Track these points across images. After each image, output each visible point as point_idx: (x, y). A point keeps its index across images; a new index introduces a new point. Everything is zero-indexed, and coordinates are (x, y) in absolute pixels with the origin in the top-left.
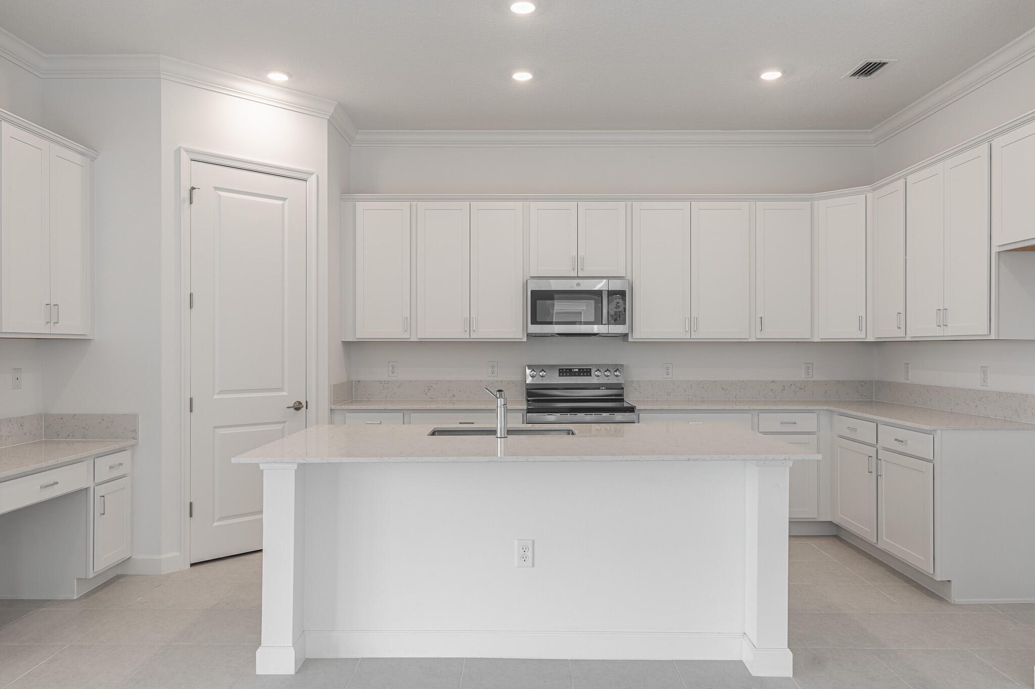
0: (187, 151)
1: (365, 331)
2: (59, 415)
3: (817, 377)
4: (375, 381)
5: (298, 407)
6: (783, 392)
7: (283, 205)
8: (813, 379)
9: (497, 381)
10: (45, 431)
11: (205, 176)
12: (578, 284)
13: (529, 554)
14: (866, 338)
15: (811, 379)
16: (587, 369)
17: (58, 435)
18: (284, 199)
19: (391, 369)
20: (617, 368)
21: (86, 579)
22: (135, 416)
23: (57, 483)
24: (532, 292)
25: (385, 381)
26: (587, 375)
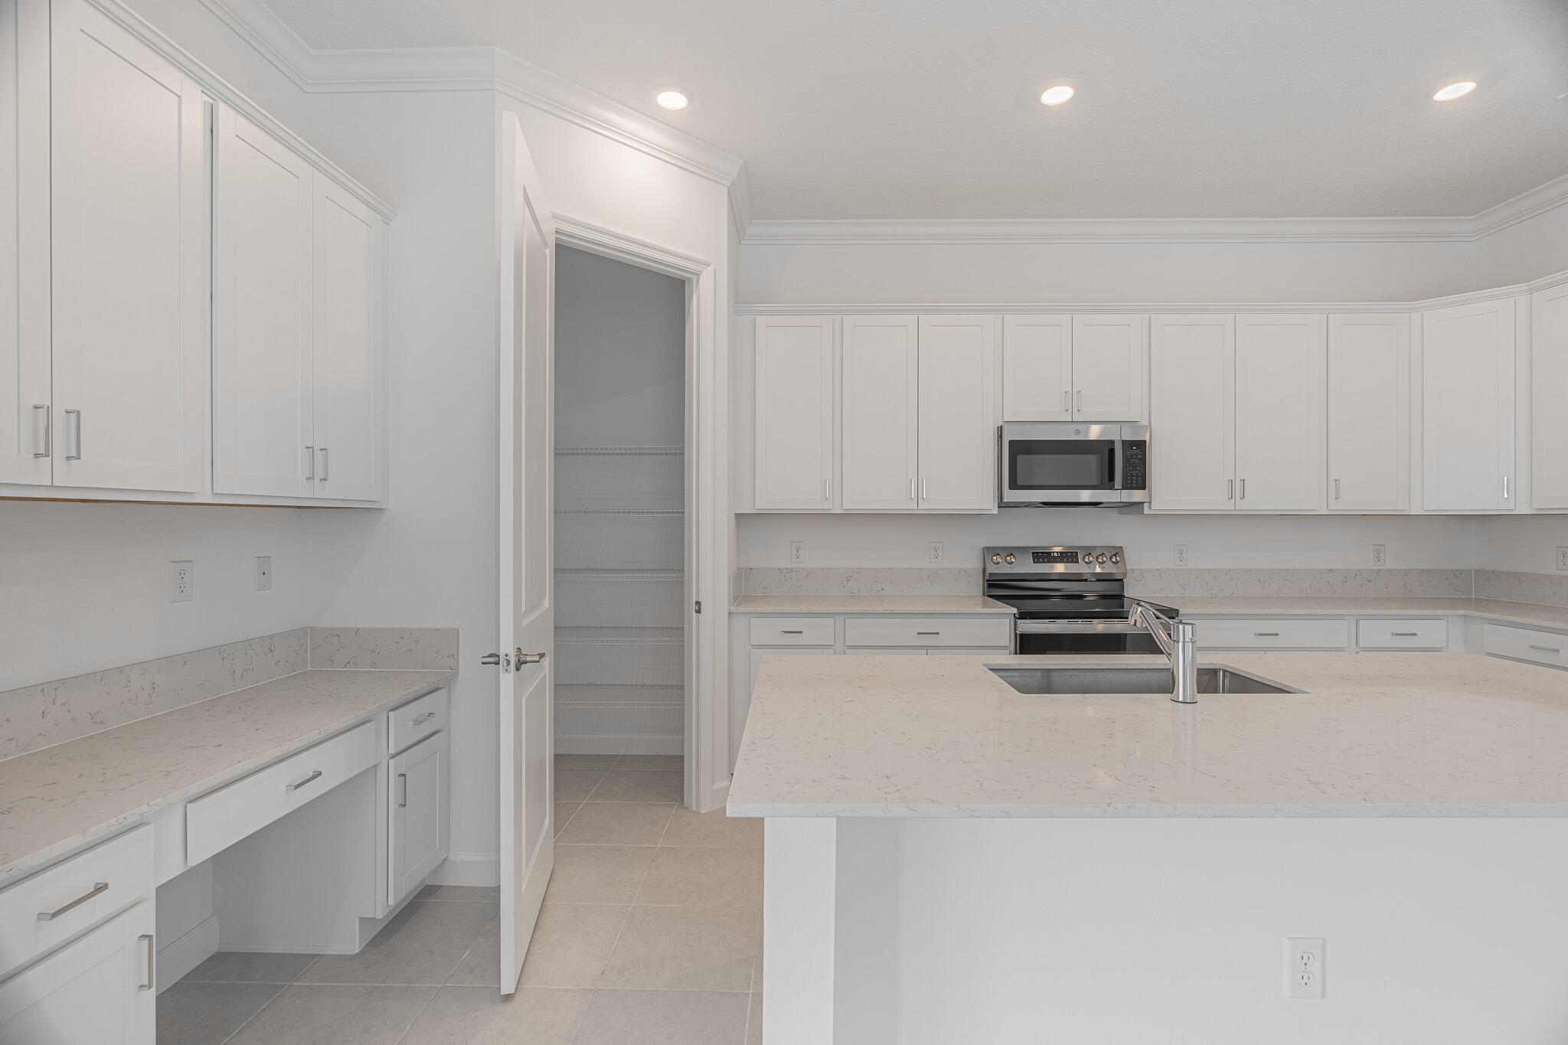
2: (334, 629)
3: (1389, 565)
4: (774, 569)
6: (1344, 586)
8: (1385, 567)
9: (943, 569)
10: (311, 654)
12: (1078, 432)
14: (1515, 509)
15: (1382, 568)
16: (1072, 553)
17: (332, 661)
19: (794, 552)
20: (1117, 552)
21: (374, 918)
22: (454, 633)
23: (320, 774)
24: (1011, 442)
25: (786, 569)
26: (1073, 562)
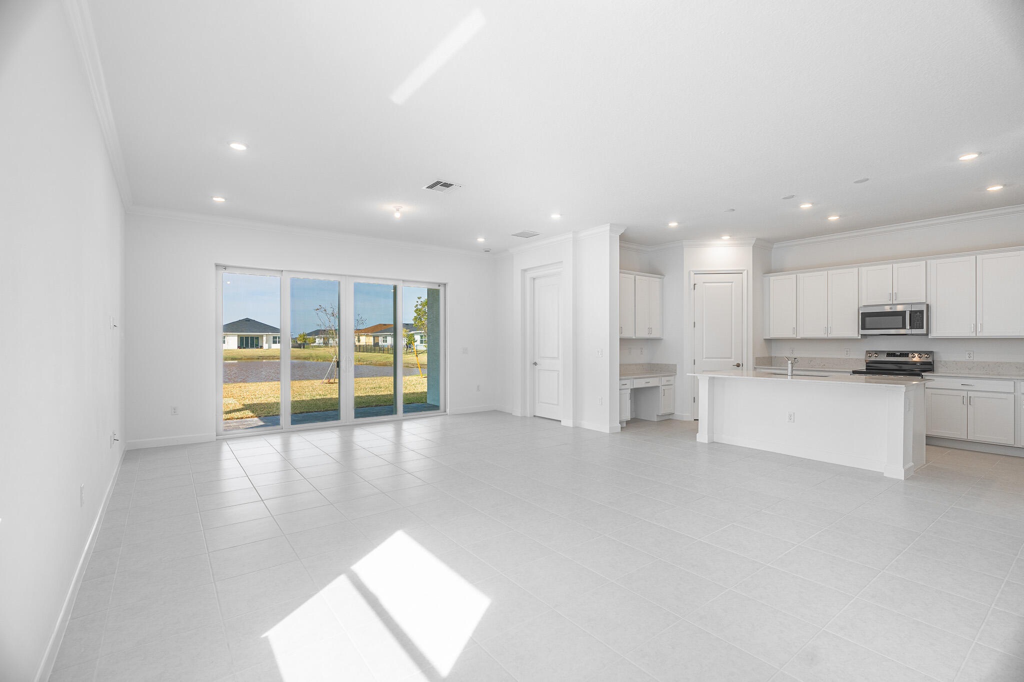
0: (693, 271)
1: (773, 335)
2: (654, 364)
4: (783, 357)
5: (738, 365)
7: (732, 285)
10: (650, 369)
11: (700, 279)
13: (793, 417)
16: (905, 353)
18: (732, 282)
19: (791, 351)
20: (928, 353)
21: (659, 415)
22: (676, 365)
23: (650, 382)
24: (861, 313)
26: (905, 357)
